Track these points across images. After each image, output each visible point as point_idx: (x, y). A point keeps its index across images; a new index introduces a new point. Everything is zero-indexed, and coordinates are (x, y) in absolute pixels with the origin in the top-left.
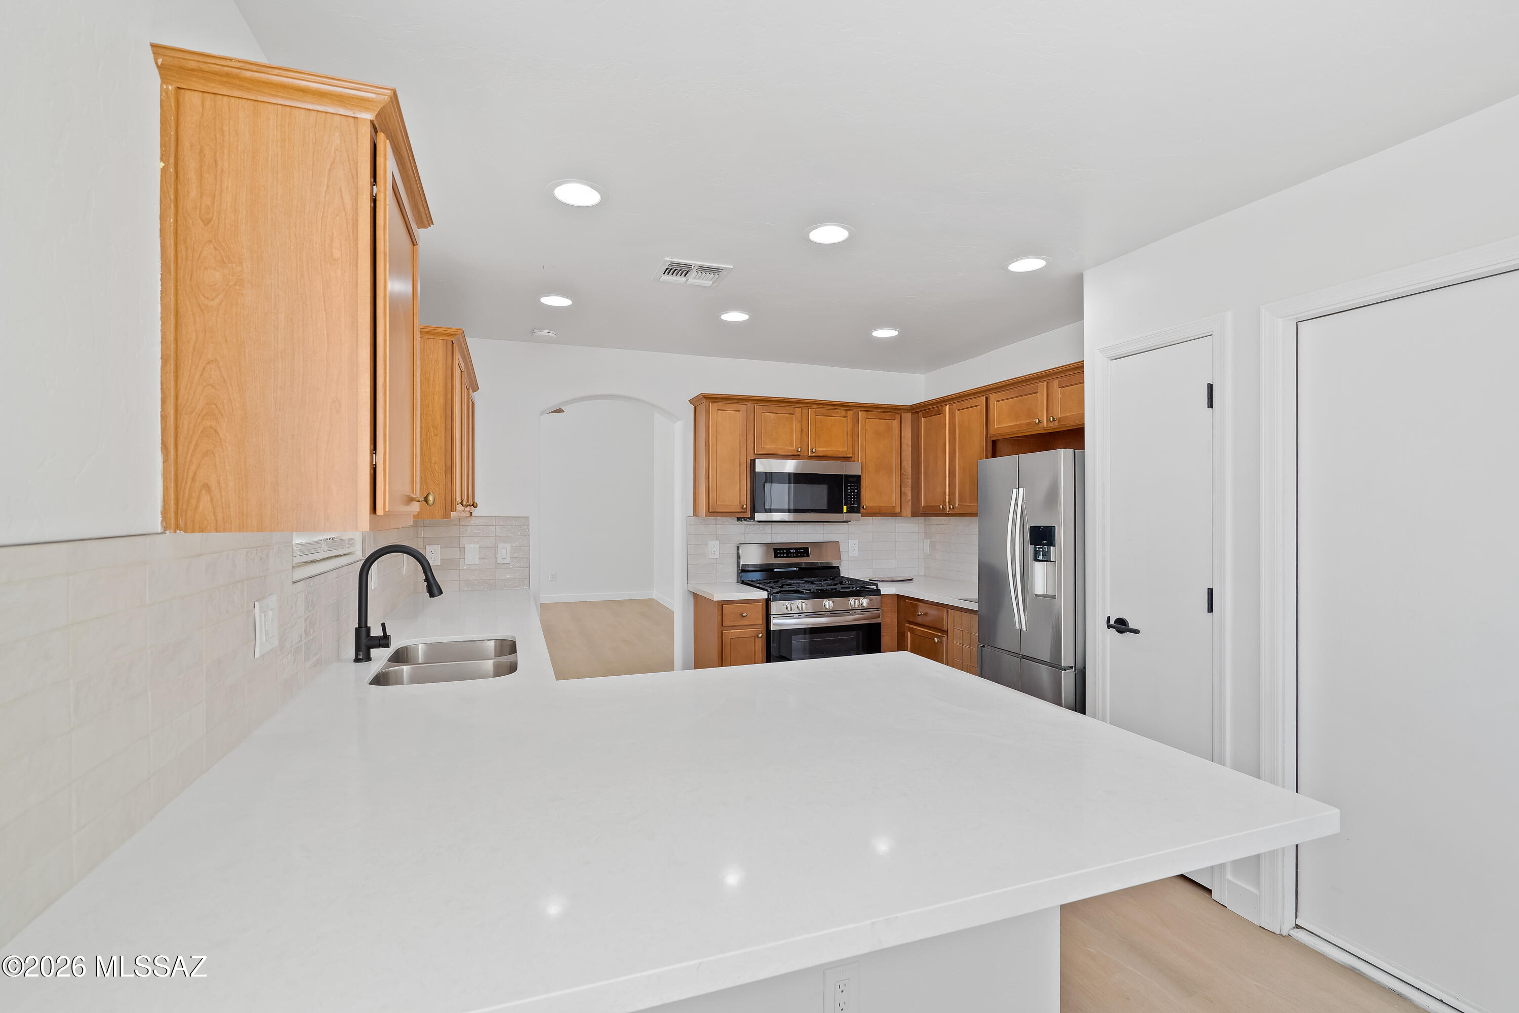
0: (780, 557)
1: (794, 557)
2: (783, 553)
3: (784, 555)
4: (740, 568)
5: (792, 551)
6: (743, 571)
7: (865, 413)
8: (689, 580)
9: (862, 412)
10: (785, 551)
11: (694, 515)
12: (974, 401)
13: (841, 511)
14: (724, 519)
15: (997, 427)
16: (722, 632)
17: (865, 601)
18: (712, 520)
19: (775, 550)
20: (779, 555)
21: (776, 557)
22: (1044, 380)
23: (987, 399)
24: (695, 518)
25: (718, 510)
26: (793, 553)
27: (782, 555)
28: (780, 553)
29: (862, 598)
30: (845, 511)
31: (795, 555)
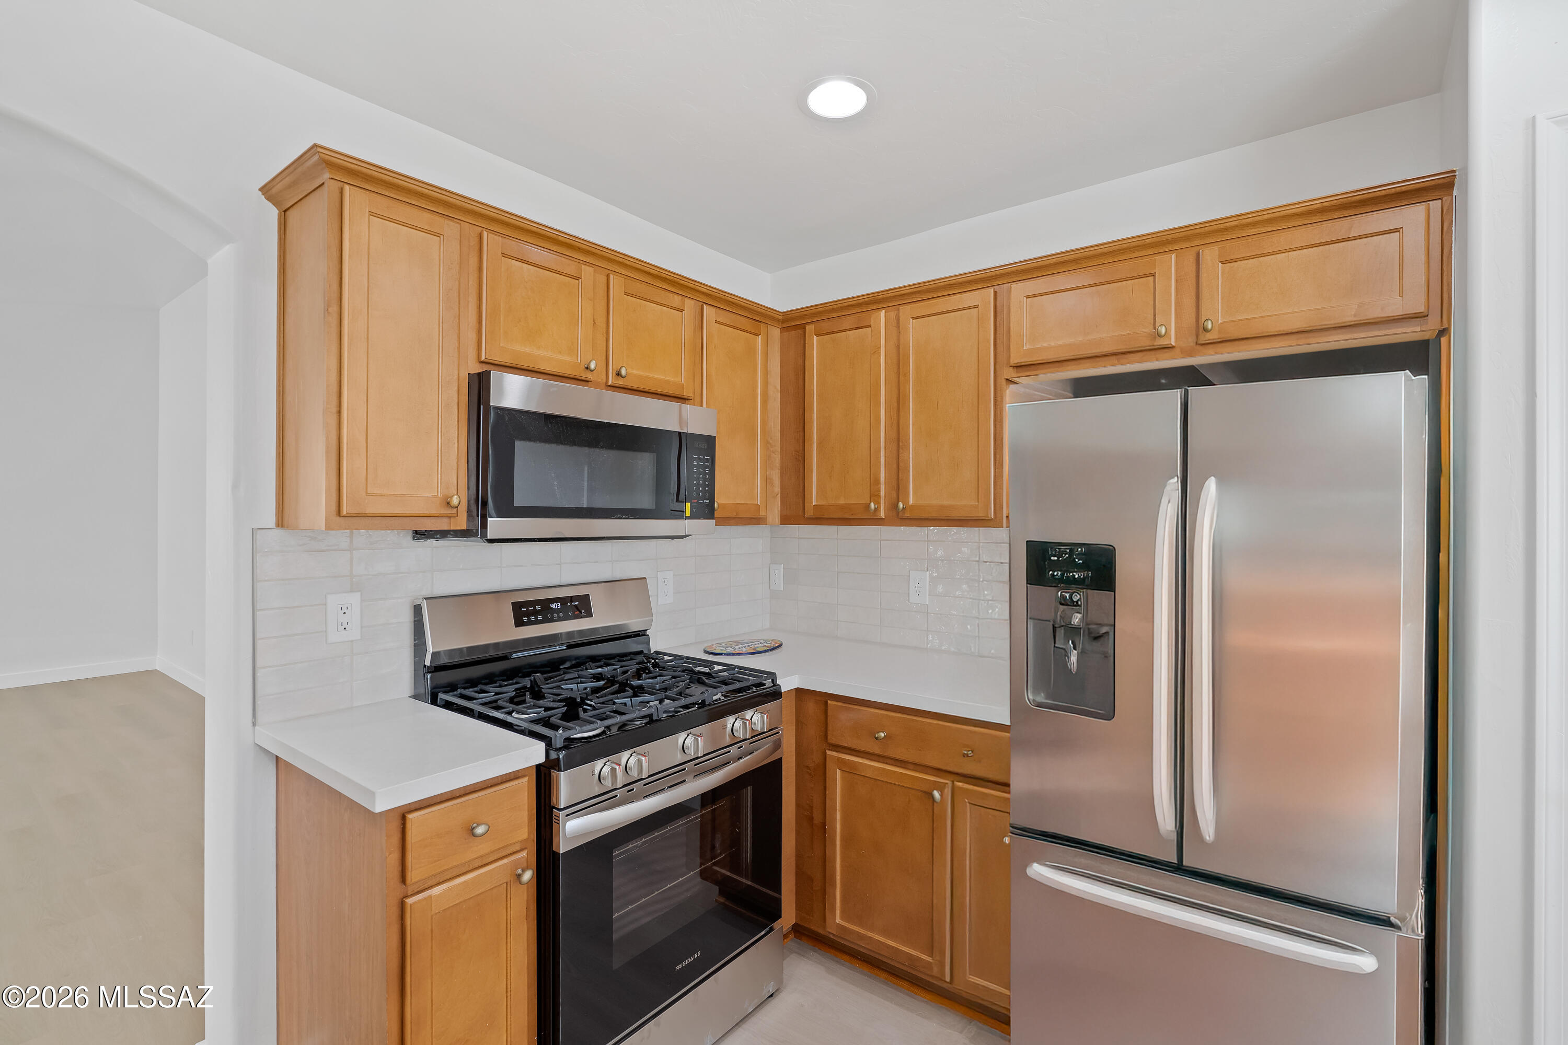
0: (530, 623)
1: (560, 619)
2: (536, 613)
3: (536, 618)
4: (428, 663)
5: (553, 606)
6: (436, 669)
7: (713, 309)
8: (259, 714)
9: (710, 308)
10: (538, 608)
11: (281, 522)
12: (969, 298)
13: (679, 514)
14: (377, 535)
15: (1028, 347)
16: (402, 906)
17: (756, 718)
18: (341, 538)
19: (517, 606)
20: (525, 619)
21: (519, 623)
22: (1167, 249)
23: (995, 293)
24: (280, 532)
25: (371, 510)
26: (557, 611)
27: (532, 618)
28: (528, 614)
29: (748, 714)
30: (688, 514)
31: (561, 615)
